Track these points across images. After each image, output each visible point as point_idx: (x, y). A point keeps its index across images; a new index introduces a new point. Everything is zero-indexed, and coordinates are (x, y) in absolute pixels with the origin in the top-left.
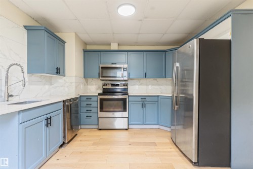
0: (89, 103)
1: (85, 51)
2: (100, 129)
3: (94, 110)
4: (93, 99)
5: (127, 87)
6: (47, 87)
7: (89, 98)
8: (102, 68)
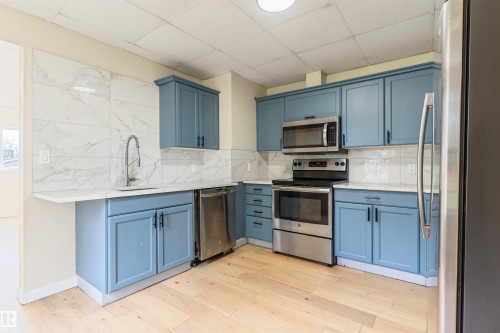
0: (258, 197)
1: (259, 101)
2: (277, 253)
3: (266, 212)
4: (265, 191)
5: (343, 168)
6: (193, 168)
7: (258, 188)
8: (285, 129)
